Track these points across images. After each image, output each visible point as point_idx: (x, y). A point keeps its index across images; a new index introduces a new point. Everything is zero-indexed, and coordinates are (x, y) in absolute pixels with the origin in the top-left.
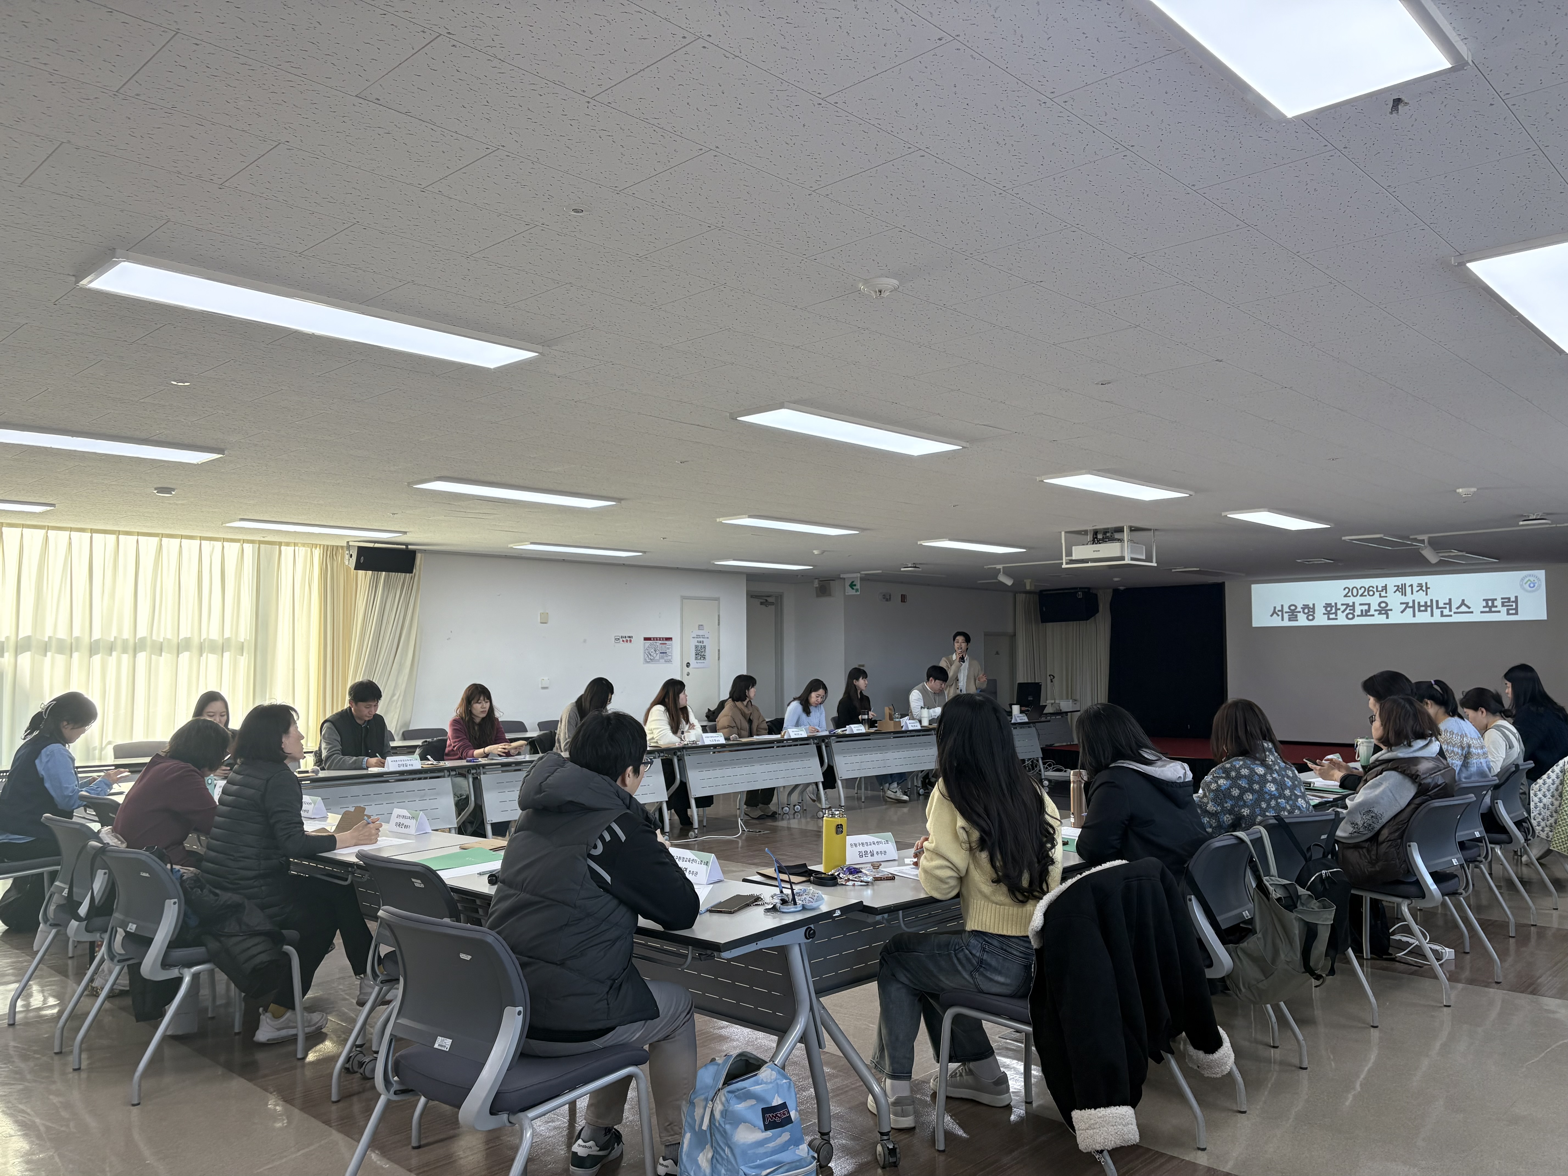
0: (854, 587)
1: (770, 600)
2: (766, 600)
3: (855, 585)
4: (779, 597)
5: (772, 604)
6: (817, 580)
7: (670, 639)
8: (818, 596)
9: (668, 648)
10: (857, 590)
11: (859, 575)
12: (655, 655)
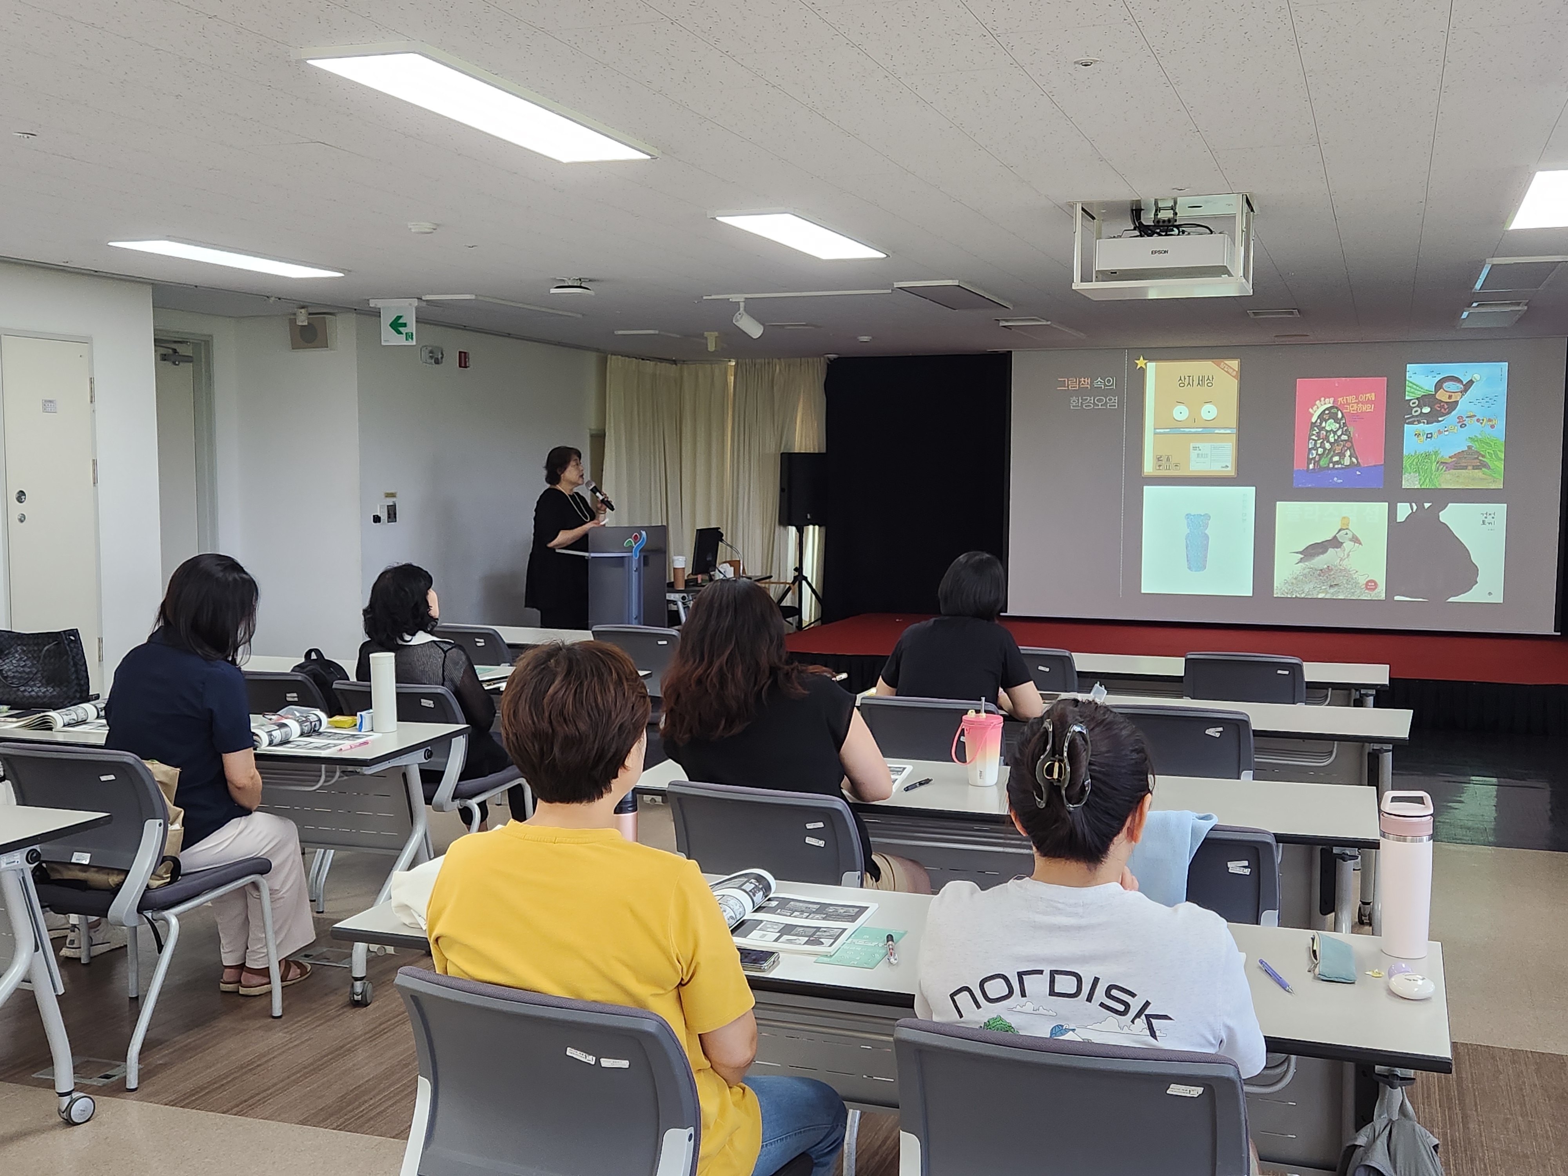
0: (401, 329)
1: (182, 350)
2: (175, 351)
3: (405, 325)
4: (204, 345)
5: (188, 359)
6: (303, 311)
8: (295, 346)
10: (409, 336)
11: (411, 303)
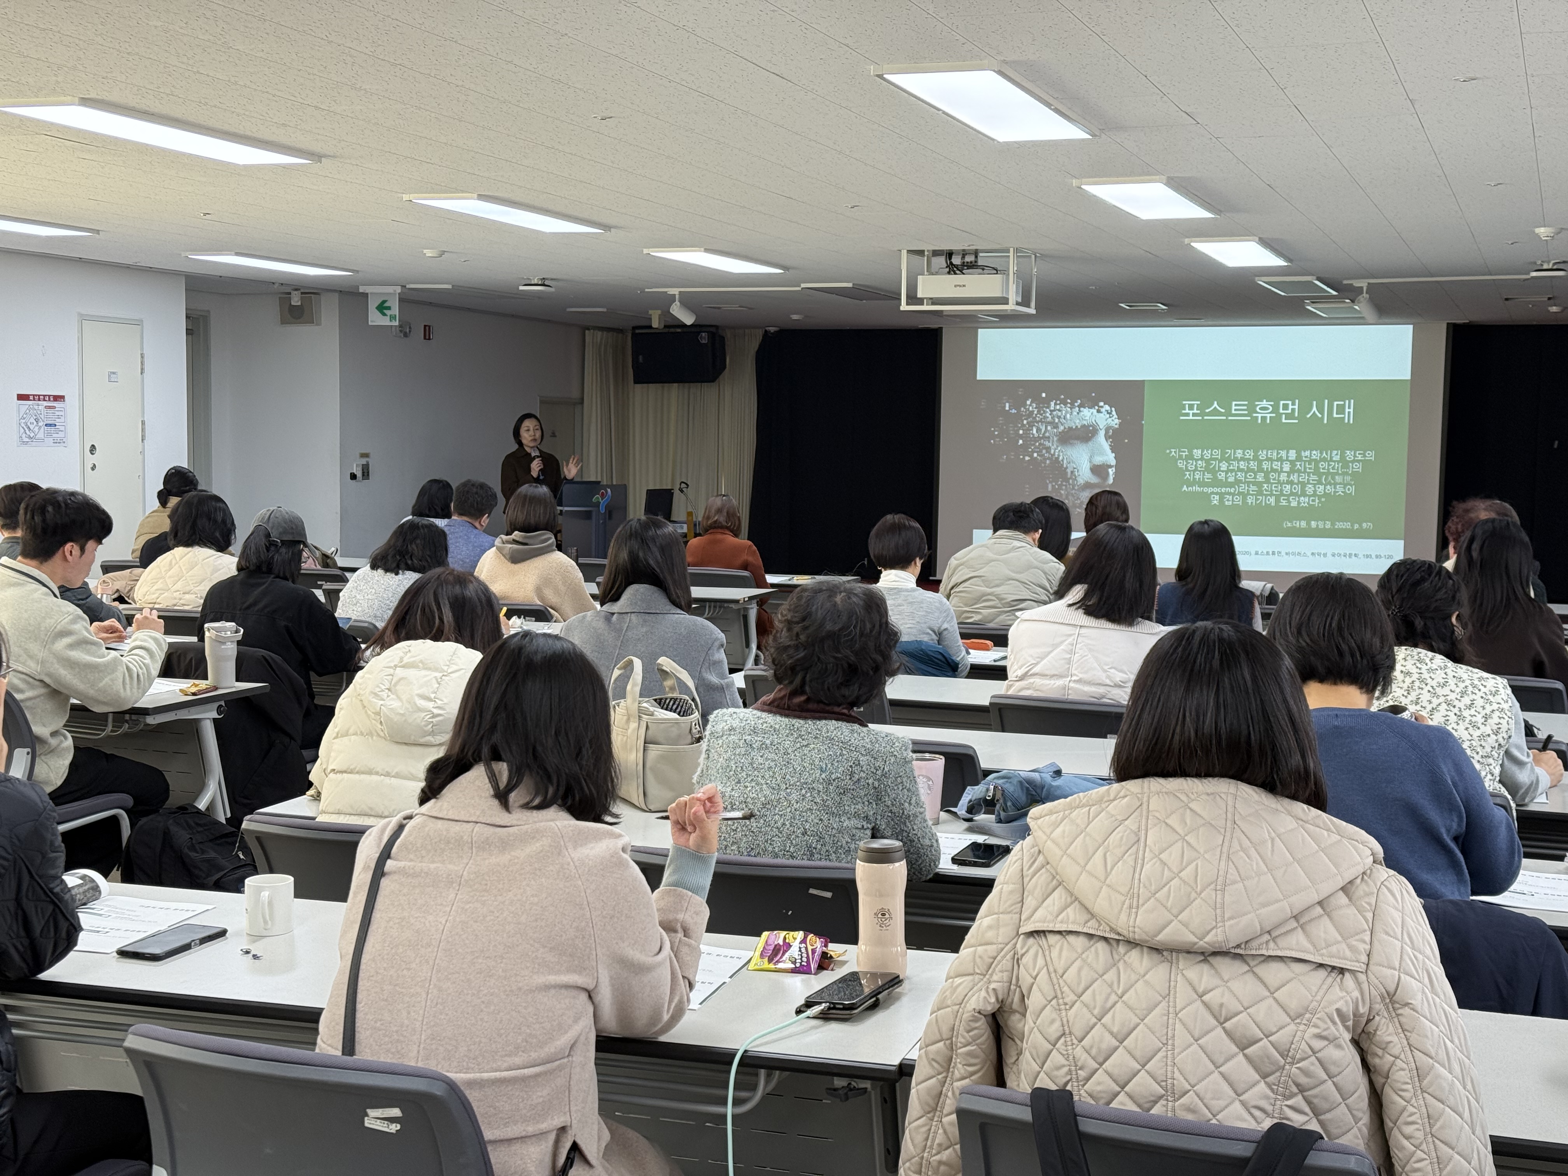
0: (385, 311)
3: (389, 308)
4: (202, 320)
6: (297, 292)
7: (58, 398)
9: (59, 417)
10: (393, 318)
11: (399, 289)
12: (36, 430)
